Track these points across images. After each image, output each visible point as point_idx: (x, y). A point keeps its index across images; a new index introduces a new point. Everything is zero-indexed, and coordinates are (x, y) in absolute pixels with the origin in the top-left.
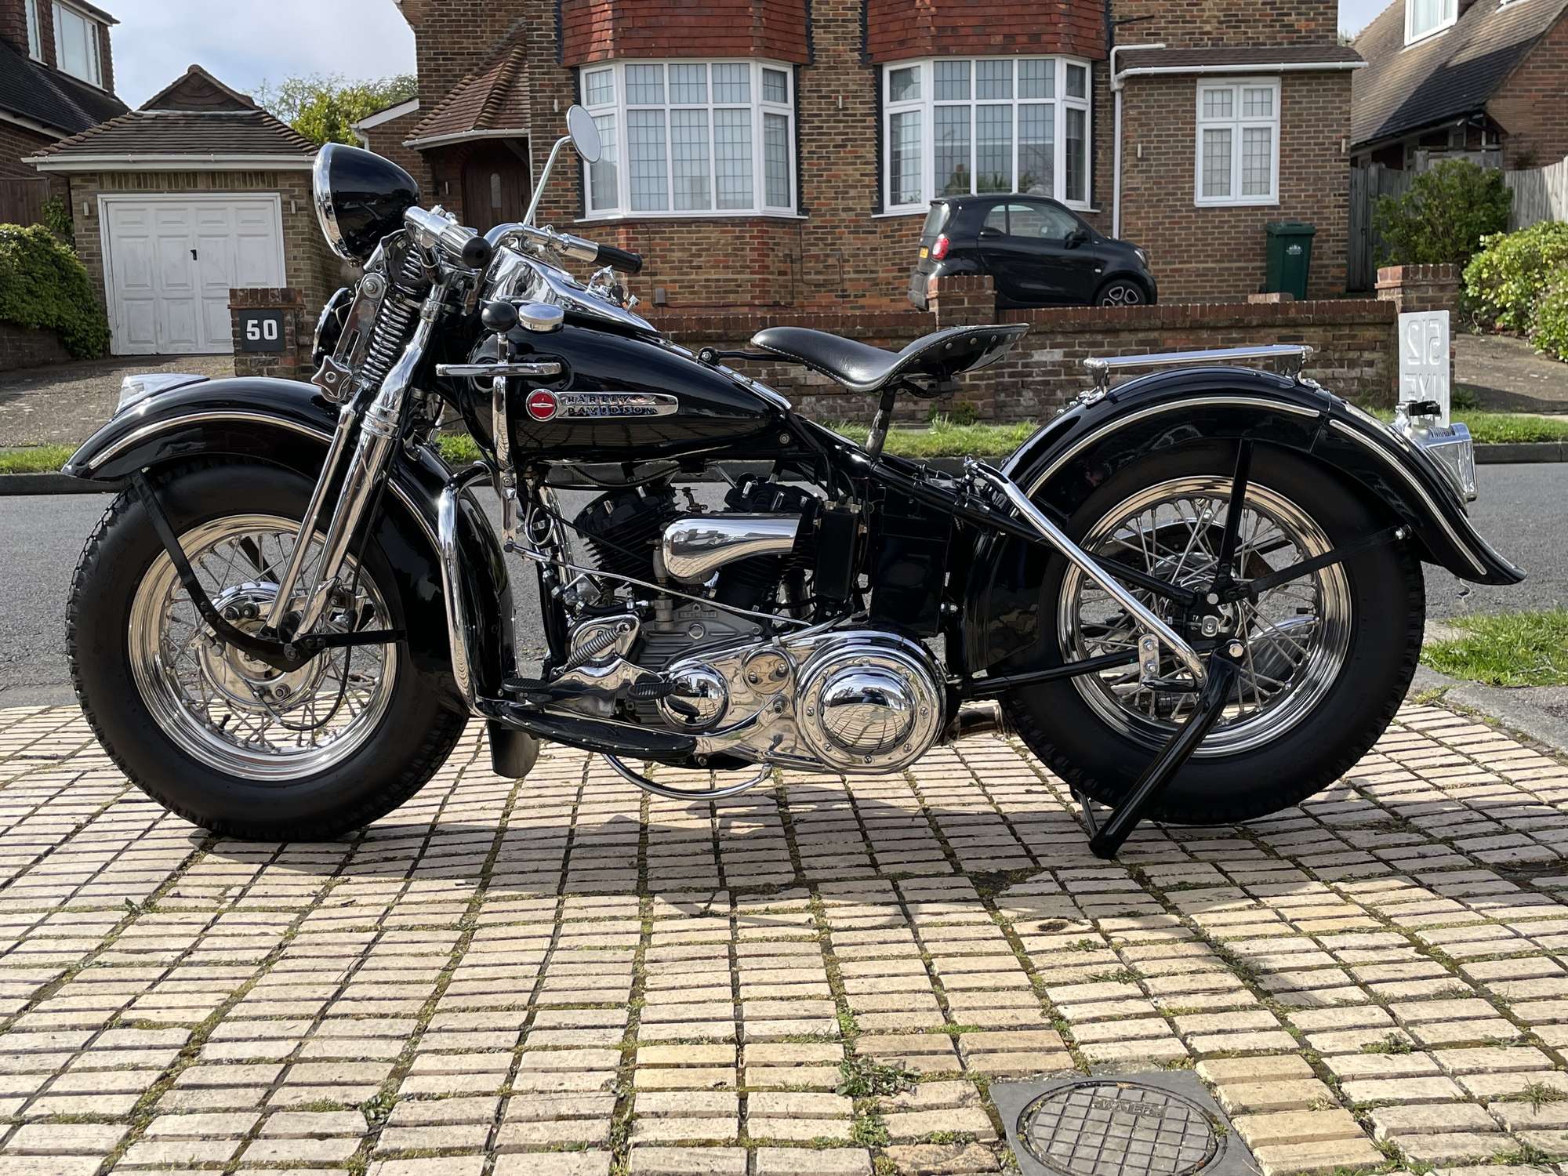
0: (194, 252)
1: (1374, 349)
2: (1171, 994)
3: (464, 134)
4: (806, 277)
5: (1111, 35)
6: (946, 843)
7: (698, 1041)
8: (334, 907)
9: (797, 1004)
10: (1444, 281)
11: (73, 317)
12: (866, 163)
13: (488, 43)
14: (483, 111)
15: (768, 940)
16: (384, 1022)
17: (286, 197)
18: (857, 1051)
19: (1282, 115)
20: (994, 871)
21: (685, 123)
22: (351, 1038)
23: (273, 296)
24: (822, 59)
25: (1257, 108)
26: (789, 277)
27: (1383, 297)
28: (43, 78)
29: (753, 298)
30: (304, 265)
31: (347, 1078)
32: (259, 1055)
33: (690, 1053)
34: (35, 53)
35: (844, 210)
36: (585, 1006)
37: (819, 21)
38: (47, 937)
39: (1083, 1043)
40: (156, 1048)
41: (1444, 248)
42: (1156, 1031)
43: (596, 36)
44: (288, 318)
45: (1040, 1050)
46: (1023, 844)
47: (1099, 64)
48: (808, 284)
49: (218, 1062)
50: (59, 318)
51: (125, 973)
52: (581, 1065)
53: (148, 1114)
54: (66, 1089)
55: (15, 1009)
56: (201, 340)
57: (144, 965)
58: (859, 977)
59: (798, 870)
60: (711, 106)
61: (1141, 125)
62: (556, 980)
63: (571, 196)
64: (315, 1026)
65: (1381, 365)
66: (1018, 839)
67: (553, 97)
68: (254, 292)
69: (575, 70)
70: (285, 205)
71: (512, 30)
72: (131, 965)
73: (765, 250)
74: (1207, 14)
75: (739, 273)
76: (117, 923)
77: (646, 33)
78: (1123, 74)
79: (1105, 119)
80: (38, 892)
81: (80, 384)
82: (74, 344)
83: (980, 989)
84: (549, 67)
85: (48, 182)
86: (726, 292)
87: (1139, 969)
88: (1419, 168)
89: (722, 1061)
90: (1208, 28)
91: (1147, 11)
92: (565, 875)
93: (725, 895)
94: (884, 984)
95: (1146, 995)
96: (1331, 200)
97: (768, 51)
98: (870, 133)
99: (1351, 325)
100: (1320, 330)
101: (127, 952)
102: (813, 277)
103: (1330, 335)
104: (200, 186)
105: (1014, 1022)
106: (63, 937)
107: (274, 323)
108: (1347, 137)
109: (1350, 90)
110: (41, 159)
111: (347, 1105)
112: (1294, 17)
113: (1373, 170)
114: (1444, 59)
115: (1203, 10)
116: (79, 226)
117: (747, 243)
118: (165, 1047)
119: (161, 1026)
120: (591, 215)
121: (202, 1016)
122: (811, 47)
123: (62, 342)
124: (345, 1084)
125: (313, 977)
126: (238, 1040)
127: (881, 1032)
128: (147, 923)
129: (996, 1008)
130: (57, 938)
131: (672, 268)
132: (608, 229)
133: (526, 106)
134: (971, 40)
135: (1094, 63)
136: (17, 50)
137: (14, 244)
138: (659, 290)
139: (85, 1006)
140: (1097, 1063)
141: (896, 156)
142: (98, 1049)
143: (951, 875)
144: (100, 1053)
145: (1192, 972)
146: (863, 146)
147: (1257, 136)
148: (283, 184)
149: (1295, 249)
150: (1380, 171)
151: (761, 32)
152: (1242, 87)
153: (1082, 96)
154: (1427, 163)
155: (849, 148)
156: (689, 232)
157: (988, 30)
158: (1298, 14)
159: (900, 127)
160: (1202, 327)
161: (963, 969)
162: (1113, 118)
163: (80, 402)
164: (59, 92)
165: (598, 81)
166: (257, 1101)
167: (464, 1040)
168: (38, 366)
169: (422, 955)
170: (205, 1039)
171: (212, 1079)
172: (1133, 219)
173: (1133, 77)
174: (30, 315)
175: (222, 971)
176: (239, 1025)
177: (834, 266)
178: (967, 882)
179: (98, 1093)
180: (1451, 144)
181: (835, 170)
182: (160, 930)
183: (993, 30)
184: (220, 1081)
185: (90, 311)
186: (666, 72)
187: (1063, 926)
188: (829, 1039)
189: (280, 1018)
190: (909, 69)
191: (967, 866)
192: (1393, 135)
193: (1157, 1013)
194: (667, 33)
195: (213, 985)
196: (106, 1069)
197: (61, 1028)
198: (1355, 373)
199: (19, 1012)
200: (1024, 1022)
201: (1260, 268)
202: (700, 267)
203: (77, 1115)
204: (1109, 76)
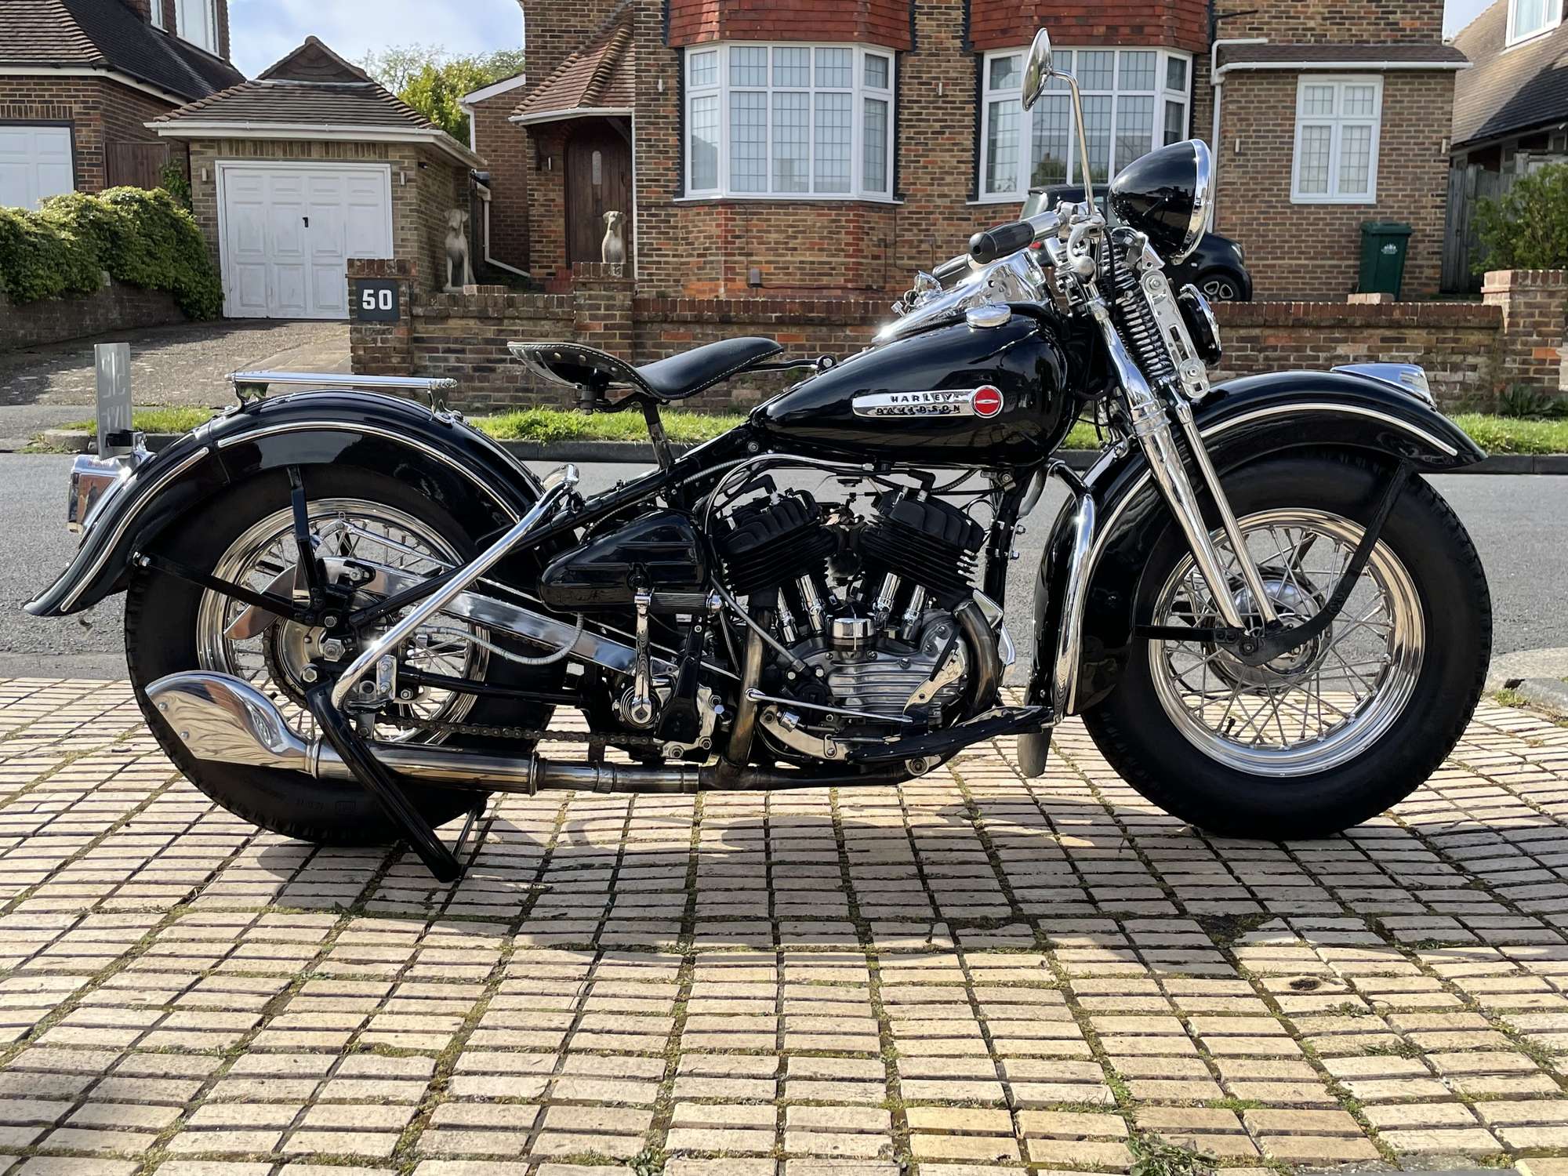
0: (306, 219)
1: (1478, 354)
2: (1461, 1074)
3: (569, 111)
4: (899, 262)
5: (1214, 29)
6: (1162, 879)
7: (967, 1104)
8: (544, 919)
9: (1061, 1065)
10: (1552, 287)
11: (188, 279)
12: (963, 150)
13: (595, 21)
14: (588, 89)
15: (1005, 985)
16: (632, 1060)
17: (396, 168)
18: (1139, 1124)
19: (1383, 114)
20: (1221, 914)
21: (786, 105)
22: (600, 1077)
23: (390, 267)
24: (924, 45)
25: (1358, 106)
26: (882, 261)
27: (1489, 301)
28: (164, 45)
29: (846, 281)
30: (412, 236)
31: (608, 1126)
32: (509, 1093)
33: (963, 1118)
34: (156, 20)
35: (939, 196)
36: (837, 1053)
37: (922, 7)
38: (264, 941)
39: (1382, 1129)
40: (402, 1078)
41: (1543, 252)
42: (1458, 1119)
43: (704, 18)
44: (403, 288)
45: (1337, 1134)
46: (1244, 885)
47: (1201, 57)
48: (902, 269)
49: (470, 1099)
50: (176, 280)
51: (351, 987)
52: (850, 1126)
53: (412, 1157)
54: (320, 1123)
55: (249, 1025)
56: (310, 304)
57: (368, 978)
58: (1115, 1034)
59: (1013, 903)
60: (812, 90)
61: (1240, 120)
62: (798, 1020)
63: (672, 175)
64: (560, 1062)
65: (1484, 370)
66: (1238, 879)
67: (658, 77)
68: (371, 262)
69: (680, 50)
70: (395, 175)
71: (618, 10)
72: (353, 978)
73: (859, 234)
74: (1311, 10)
75: (833, 256)
76: (329, 928)
77: (753, 15)
78: (1224, 68)
79: (1204, 112)
80: (244, 888)
81: (197, 346)
82: (190, 305)
83: (1249, 1056)
84: (655, 47)
85: (167, 147)
86: (820, 274)
87: (1417, 1042)
88: (1519, 170)
89: (999, 1129)
90: (1311, 24)
91: (1251, 5)
92: (771, 895)
93: (942, 928)
94: (1144, 1045)
95: (1434, 1075)
96: (1428, 201)
97: (872, 36)
98: (969, 121)
99: (1455, 328)
100: (1424, 333)
101: (347, 961)
102: (906, 262)
103: (1434, 338)
104: (314, 155)
105: (1298, 1099)
106: (282, 942)
107: (389, 293)
108: (1448, 138)
109: (1453, 90)
110: (163, 125)
111: (615, 1159)
112: (1399, 15)
113: (1471, 171)
114: (1548, 62)
115: (1308, 6)
116: (197, 190)
117: (843, 227)
118: (411, 1078)
119: (402, 1053)
120: (691, 194)
121: (442, 1043)
122: (913, 33)
123: (178, 304)
124: (606, 1133)
125: (545, 1002)
126: (484, 1074)
127: (1158, 1103)
128: (359, 930)
129: (1272, 1080)
130: (273, 942)
131: (768, 249)
132: (706, 209)
133: (631, 85)
134: (1073, 31)
135: (1195, 57)
136: (140, 17)
137: (136, 207)
138: (755, 270)
139: (320, 1025)
140: (1405, 1154)
141: (993, 144)
142: (343, 1077)
143: (1176, 917)
144: (347, 1082)
145: (1477, 1049)
146: (962, 133)
147: (1356, 134)
148: (394, 155)
149: (1390, 248)
150: (1478, 173)
151: (865, 18)
152: (1344, 85)
153: (1182, 89)
154: (1528, 166)
155: (947, 135)
156: (786, 214)
157: (1091, 21)
158: (1404, 12)
159: (997, 115)
160: (1305, 326)
161: (1224, 1031)
162: (1212, 112)
163: (198, 364)
164: (179, 60)
165: (702, 62)
166: (520, 1148)
167: (721, 1088)
168: (155, 326)
169: (649, 981)
170: (450, 1072)
171: (468, 1120)
172: (1227, 214)
173: (1234, 71)
174: (149, 276)
175: (448, 990)
176: (482, 1056)
177: (927, 252)
178: (1194, 925)
179: (354, 1130)
180: (1551, 147)
181: (932, 156)
182: (375, 938)
183: (1096, 21)
184: (477, 1121)
185: (205, 274)
186: (769, 54)
187: (1314, 984)
188: (1105, 1108)
189: (522, 1050)
190: (1009, 58)
191: (1192, 908)
192: (1492, 137)
193: (1453, 1098)
194: (773, 16)
195: (445, 1006)
196: (356, 1101)
197: (299, 1049)
198: (1458, 376)
199: (254, 1027)
200: (1309, 1099)
201: (1354, 266)
202: (795, 249)
203: (338, 1156)
204: (1209, 70)
